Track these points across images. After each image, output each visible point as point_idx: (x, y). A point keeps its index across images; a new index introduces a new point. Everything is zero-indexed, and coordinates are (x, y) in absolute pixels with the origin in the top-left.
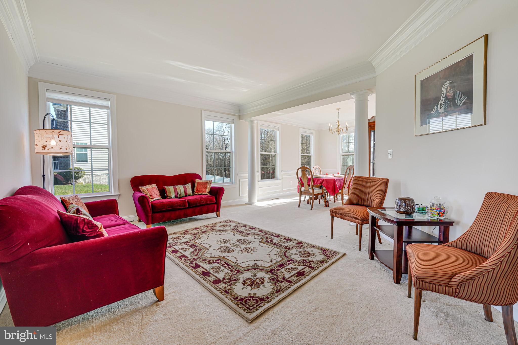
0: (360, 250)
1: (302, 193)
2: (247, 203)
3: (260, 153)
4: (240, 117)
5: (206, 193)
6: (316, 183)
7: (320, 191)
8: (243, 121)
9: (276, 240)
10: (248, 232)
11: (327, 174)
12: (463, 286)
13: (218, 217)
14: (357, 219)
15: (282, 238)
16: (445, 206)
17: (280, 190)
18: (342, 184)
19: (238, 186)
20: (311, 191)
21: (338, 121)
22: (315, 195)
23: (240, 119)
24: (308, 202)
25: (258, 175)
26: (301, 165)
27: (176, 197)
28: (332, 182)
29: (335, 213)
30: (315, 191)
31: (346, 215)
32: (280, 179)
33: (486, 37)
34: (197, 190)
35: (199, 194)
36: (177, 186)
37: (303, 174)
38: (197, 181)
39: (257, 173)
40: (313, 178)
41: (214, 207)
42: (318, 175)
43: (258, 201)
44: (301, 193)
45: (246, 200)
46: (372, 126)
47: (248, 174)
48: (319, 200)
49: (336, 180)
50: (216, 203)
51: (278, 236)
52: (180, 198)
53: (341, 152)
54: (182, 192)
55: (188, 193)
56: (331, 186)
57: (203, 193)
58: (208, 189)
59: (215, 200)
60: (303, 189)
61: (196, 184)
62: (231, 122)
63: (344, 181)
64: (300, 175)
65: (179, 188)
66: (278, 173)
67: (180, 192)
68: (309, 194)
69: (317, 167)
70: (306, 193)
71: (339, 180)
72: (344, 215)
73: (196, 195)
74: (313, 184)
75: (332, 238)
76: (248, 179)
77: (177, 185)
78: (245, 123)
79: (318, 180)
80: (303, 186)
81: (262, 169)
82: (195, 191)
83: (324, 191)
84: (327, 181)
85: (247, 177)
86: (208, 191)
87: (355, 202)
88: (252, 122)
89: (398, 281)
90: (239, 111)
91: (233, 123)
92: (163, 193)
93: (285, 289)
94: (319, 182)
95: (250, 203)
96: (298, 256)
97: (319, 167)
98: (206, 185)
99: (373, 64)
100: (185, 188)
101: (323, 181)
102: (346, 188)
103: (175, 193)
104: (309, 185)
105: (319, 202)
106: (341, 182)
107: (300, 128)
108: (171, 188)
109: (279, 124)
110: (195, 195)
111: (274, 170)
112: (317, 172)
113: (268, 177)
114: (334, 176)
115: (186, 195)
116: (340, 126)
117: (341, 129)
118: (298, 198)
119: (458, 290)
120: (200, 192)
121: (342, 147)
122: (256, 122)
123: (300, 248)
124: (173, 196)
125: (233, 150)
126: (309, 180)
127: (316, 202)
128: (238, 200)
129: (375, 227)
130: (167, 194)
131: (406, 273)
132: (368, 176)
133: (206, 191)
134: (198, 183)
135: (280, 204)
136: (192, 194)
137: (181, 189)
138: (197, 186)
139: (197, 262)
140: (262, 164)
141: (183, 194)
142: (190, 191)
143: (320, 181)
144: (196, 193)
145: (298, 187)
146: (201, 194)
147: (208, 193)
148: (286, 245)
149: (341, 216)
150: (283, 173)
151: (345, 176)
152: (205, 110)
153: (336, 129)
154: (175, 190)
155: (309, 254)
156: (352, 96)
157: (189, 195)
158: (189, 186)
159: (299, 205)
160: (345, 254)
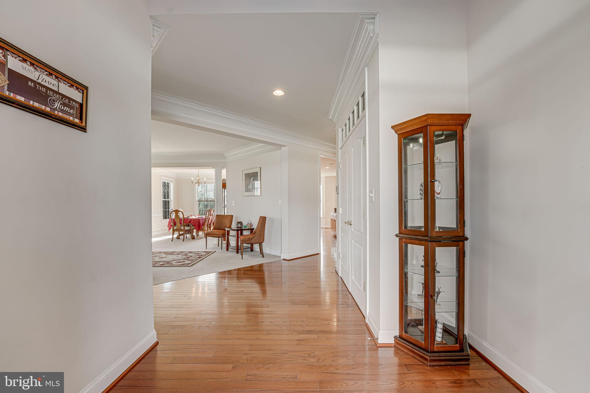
0: (222, 250)
1: (175, 230)
11: (191, 216)
12: (252, 240)
14: (220, 235)
16: (252, 223)
17: (160, 229)
18: (204, 223)
20: (182, 228)
21: (198, 176)
28: (197, 221)
29: (207, 235)
30: (185, 228)
40: (184, 218)
42: (188, 216)
44: (173, 230)
46: (224, 186)
53: (197, 199)
56: (197, 224)
60: (176, 227)
63: (205, 220)
68: (181, 231)
70: (177, 230)
71: (202, 219)
75: (206, 249)
83: (192, 228)
84: (194, 220)
87: (217, 228)
89: (237, 253)
94: (188, 222)
99: (225, 156)
101: (191, 221)
102: (206, 225)
106: (203, 221)
107: (162, 176)
116: (200, 180)
117: (201, 182)
118: (172, 235)
121: (198, 195)
126: (181, 220)
131: (240, 249)
132: (223, 214)
143: (189, 220)
151: (206, 217)
153: (197, 182)
156: (213, 169)
159: (172, 241)
160: (215, 251)
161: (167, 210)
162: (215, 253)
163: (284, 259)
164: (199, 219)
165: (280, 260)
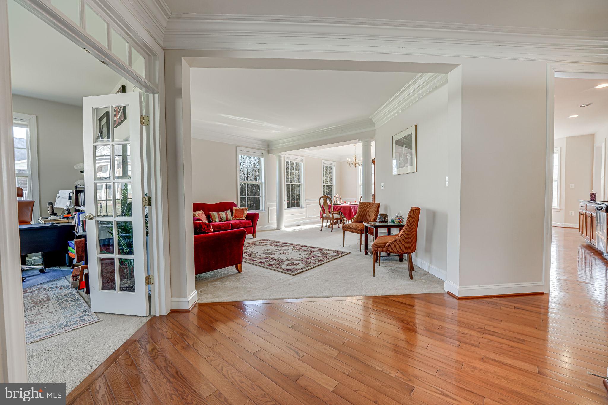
0: (360, 251)
2: (276, 228)
3: (286, 183)
4: (269, 152)
5: (243, 218)
6: (335, 209)
7: (339, 216)
8: (272, 155)
9: (304, 248)
10: (283, 245)
11: (345, 202)
12: (390, 247)
13: (254, 238)
14: (358, 230)
15: (309, 247)
17: (305, 218)
19: (267, 213)
20: (331, 216)
21: (355, 156)
22: (335, 219)
23: (269, 154)
24: (329, 227)
25: (285, 203)
26: (324, 194)
27: (220, 221)
28: (348, 208)
29: (346, 229)
30: (334, 216)
31: (352, 229)
32: (305, 208)
33: (416, 126)
34: (235, 216)
35: (237, 219)
36: (219, 213)
37: (325, 202)
38: (234, 208)
39: (284, 202)
40: (333, 205)
41: (251, 229)
42: (338, 203)
43: (286, 227)
44: (323, 218)
45: (275, 226)
47: (276, 203)
48: (339, 224)
49: (352, 206)
50: (252, 226)
51: (305, 246)
52: (222, 222)
54: (224, 217)
55: (229, 218)
56: (347, 212)
57: (241, 218)
58: (245, 215)
59: (251, 223)
60: (324, 215)
61: (234, 211)
62: (261, 156)
64: (322, 203)
65: (222, 214)
66: (302, 202)
67: (223, 217)
68: (330, 219)
69: (338, 196)
70: (327, 218)
71: (355, 206)
72: (351, 229)
73: (235, 220)
74: (333, 210)
75: (344, 247)
76: (276, 208)
77: (219, 211)
78: (274, 157)
79: (337, 207)
80: (325, 213)
81: (288, 198)
82: (234, 217)
83: (343, 217)
84: (345, 207)
85: (276, 206)
86: (245, 216)
87: (359, 220)
88: (280, 157)
90: (268, 146)
91: (263, 156)
92: (209, 217)
93: (311, 265)
94: (338, 209)
95: (278, 228)
96: (320, 254)
97: (339, 196)
98: (243, 211)
99: (373, 121)
100: (226, 214)
101: (341, 208)
103: (219, 218)
104: (330, 212)
105: (339, 226)
106: (356, 208)
107: (322, 160)
108: (215, 214)
109: (303, 156)
110: (233, 220)
111: (298, 199)
112: (337, 201)
113: (293, 206)
114: (352, 204)
115: (227, 220)
116: (357, 160)
117: (358, 163)
118: (321, 225)
119: (388, 249)
120: (238, 217)
122: (283, 156)
123: (321, 251)
124: (217, 220)
125: (263, 181)
126: (329, 207)
127: (335, 226)
128: (267, 226)
129: (367, 233)
130: (212, 219)
132: (371, 202)
133: (243, 216)
134: (236, 210)
135: (304, 229)
136: (232, 219)
137: (223, 214)
138: (235, 212)
139: (253, 259)
140: (288, 193)
141: (225, 219)
142: (230, 217)
144: (235, 219)
145: (320, 214)
146: (239, 219)
147: (245, 218)
148: (312, 250)
149: (349, 229)
150: (307, 201)
152: (240, 146)
153: (353, 163)
154: (219, 215)
155: (326, 253)
156: (360, 142)
157: (230, 220)
158: (229, 212)
159: (321, 230)
160: (350, 253)
161: (291, 196)
162: (348, 256)
163: (449, 293)
164: (350, 206)
165: (442, 294)
